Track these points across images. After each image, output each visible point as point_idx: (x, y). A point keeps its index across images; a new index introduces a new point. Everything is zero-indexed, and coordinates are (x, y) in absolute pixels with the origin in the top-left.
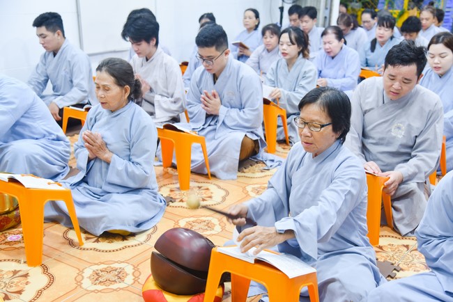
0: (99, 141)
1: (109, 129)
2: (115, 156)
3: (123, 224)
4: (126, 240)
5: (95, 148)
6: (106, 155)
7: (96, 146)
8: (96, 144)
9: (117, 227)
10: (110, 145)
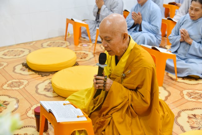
0: (187, 34)
1: (192, 28)
2: (194, 41)
3: (198, 73)
4: (198, 80)
5: (185, 37)
6: (190, 41)
7: (186, 36)
8: (186, 35)
9: (195, 74)
10: (192, 36)
